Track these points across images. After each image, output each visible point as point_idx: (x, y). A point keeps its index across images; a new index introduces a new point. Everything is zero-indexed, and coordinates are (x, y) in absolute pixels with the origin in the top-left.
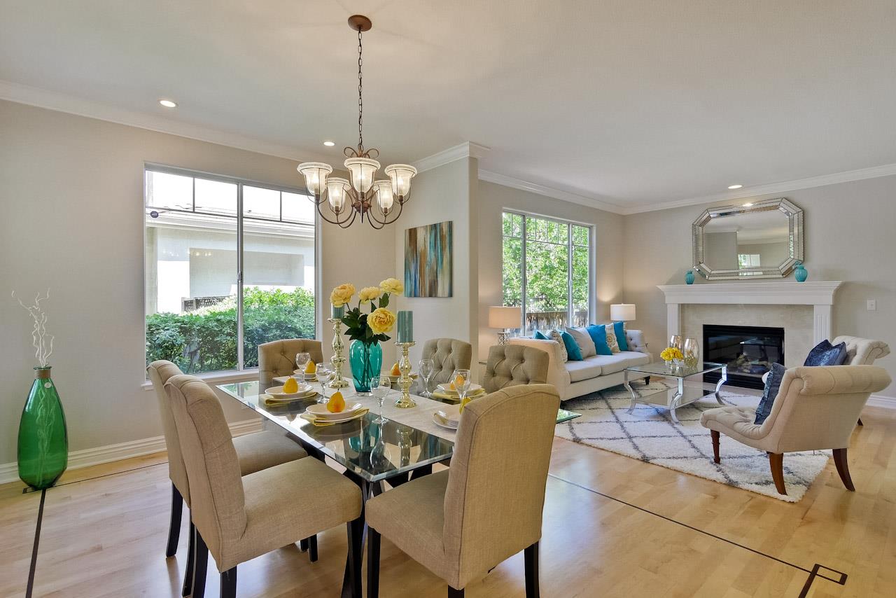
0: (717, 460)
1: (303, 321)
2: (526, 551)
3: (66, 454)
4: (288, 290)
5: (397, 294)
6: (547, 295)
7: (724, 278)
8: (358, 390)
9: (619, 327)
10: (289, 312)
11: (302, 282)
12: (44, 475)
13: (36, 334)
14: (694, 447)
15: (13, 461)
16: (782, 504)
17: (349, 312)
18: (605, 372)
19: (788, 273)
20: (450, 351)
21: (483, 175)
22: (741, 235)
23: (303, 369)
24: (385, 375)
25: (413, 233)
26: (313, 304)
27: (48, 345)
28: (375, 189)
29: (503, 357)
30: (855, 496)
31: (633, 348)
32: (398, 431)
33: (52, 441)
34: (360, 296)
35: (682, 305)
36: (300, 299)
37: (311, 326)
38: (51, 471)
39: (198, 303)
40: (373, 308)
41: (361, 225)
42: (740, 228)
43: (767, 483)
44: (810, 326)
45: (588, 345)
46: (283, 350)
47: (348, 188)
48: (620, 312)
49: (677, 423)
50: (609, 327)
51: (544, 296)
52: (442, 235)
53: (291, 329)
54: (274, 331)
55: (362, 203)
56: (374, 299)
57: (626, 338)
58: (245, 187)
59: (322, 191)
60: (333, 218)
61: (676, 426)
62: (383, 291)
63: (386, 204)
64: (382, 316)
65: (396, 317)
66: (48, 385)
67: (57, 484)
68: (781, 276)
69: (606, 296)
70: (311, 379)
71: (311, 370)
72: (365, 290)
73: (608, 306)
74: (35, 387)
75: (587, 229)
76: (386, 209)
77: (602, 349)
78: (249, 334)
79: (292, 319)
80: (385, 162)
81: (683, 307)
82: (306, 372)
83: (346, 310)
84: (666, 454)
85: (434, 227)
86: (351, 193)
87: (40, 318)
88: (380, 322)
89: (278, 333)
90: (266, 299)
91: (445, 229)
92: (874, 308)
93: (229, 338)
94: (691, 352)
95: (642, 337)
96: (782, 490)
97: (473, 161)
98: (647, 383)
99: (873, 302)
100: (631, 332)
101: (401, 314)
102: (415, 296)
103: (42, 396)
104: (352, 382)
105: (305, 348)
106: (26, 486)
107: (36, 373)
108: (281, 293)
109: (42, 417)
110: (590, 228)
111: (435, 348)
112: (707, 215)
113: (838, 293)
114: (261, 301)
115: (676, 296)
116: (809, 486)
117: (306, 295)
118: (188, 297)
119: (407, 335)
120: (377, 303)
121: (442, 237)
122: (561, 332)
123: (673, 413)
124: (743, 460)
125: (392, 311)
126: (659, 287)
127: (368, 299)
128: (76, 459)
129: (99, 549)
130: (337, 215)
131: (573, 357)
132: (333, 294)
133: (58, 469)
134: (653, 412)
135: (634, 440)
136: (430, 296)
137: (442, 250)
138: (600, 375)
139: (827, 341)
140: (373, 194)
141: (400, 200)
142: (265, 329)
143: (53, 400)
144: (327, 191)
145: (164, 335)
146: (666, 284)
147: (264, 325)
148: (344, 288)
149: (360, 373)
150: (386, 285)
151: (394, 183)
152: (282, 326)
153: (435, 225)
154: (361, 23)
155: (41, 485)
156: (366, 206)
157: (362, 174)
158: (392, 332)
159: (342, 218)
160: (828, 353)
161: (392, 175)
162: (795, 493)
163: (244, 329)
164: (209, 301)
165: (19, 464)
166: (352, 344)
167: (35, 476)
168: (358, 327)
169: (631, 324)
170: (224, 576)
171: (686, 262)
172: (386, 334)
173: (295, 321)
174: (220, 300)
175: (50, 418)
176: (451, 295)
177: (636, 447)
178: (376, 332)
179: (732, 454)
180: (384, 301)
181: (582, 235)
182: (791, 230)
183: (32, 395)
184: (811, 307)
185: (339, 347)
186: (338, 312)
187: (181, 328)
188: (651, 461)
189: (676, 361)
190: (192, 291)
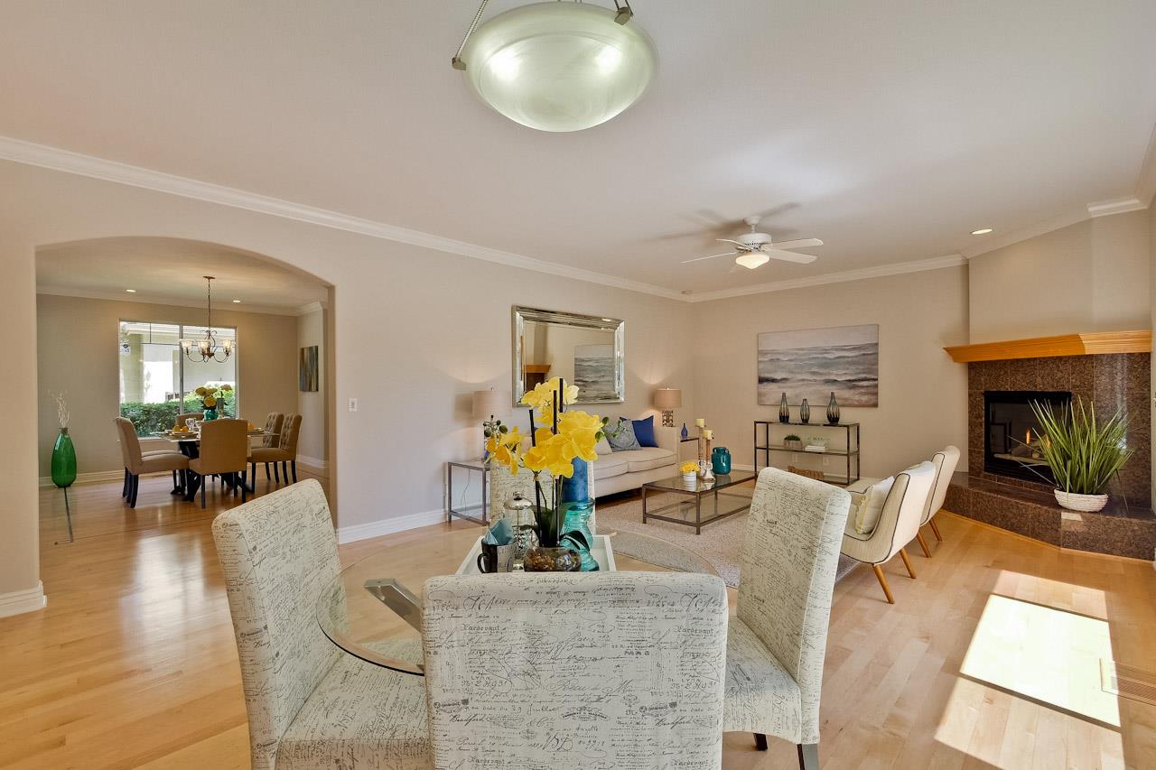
3: (76, 472)
12: (64, 481)
13: (60, 411)
25: (302, 351)
33: (69, 465)
38: (67, 480)
58: (184, 327)
64: (209, 399)
66: (66, 437)
67: (72, 486)
74: (60, 437)
87: (62, 403)
91: (315, 350)
103: (63, 442)
106: (57, 484)
107: (60, 430)
109: (64, 452)
128: (81, 476)
133: (72, 478)
143: (68, 445)
155: (65, 486)
175: (68, 454)
176: (317, 390)
183: (59, 441)
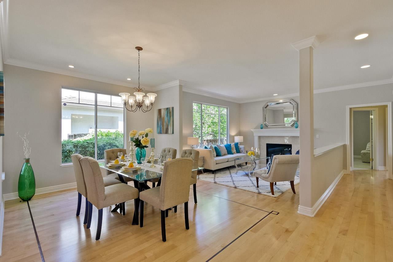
0: (258, 187)
1: (119, 143)
2: (185, 203)
3: (35, 189)
4: (113, 131)
5: (151, 133)
6: (214, 133)
7: (280, 126)
8: (138, 163)
9: (237, 145)
10: (113, 140)
11: (118, 128)
12: (27, 196)
13: (25, 147)
14: (253, 183)
15: (16, 192)
16: (273, 198)
17: (135, 139)
18: (229, 161)
19: (292, 125)
20: (170, 152)
21: (184, 90)
22: (285, 111)
23: (120, 157)
24: (147, 159)
25: (160, 111)
26: (122, 136)
27: (29, 150)
28: (144, 99)
29: (186, 153)
30: (296, 195)
31: (241, 152)
32: (150, 175)
33: (30, 184)
34: (139, 133)
35: (260, 136)
36: (117, 134)
37: (122, 144)
38: (29, 195)
39: (75, 136)
40: (143, 137)
41: (139, 112)
42: (285, 108)
43: (270, 192)
45: (224, 151)
46: (113, 152)
47: (135, 99)
48: (238, 139)
49: (251, 177)
50: (233, 145)
51: (213, 133)
52: (170, 112)
53: (115, 146)
54: (108, 146)
55: (140, 105)
56: (143, 135)
57: (239, 149)
58: (98, 94)
59: (127, 101)
60: (130, 109)
61: (250, 178)
62: (146, 132)
63: (147, 104)
64: (145, 140)
65: (149, 140)
66: (29, 165)
67: (31, 199)
68: (290, 126)
69: (233, 133)
70: (123, 161)
71: (123, 158)
72: (140, 132)
73: (233, 137)
74: (24, 165)
75: (226, 109)
76: (147, 106)
77: (229, 152)
78: (99, 148)
79: (115, 142)
80: (146, 92)
81: (260, 137)
82: (121, 159)
83: (135, 138)
84: (242, 186)
85: (167, 109)
86: (136, 101)
87: (26, 141)
88: (145, 142)
89: (110, 147)
90: (104, 134)
91: (171, 109)
92: (318, 137)
93: (91, 149)
94: (258, 153)
95: (244, 148)
96: (273, 194)
97: (181, 86)
98: (246, 165)
99: (318, 135)
100: (241, 147)
101: (151, 140)
102: (161, 133)
103: (27, 168)
104: (136, 162)
105: (121, 151)
106: (21, 200)
107: (24, 161)
108: (110, 132)
109: (27, 176)
110: (227, 108)
111: (165, 151)
112: (267, 104)
114: (102, 135)
115: (258, 133)
116: (283, 193)
117: (120, 133)
118: (70, 134)
119: (153, 146)
120: (144, 136)
121: (170, 113)
122: (214, 146)
123: (249, 174)
124: (267, 187)
125: (149, 138)
126: (251, 130)
127: (141, 135)
128: (38, 191)
129: (53, 215)
130: (132, 108)
131: (218, 155)
132: (130, 133)
133: (32, 194)
134: (244, 174)
135: (234, 182)
136: (166, 133)
137: (170, 117)
138: (227, 162)
140: (143, 101)
141: (152, 104)
142: (105, 146)
143: (30, 170)
144: (128, 100)
145: (68, 148)
146: (254, 129)
147: (104, 144)
148: (134, 131)
149: (139, 159)
150: (147, 130)
151: (150, 99)
152: (111, 145)
153: (168, 108)
154: (139, 49)
155: (27, 199)
156: (141, 105)
157: (139, 97)
158: (149, 145)
159: (133, 109)
161: (149, 96)
162: (276, 195)
163: (97, 145)
164: (80, 136)
165: (19, 192)
166: (136, 149)
167: (24, 197)
168: (138, 143)
169: (241, 144)
170: (99, 211)
171: (260, 121)
172: (147, 145)
173: (116, 142)
174: (85, 135)
175: (29, 176)
176: (173, 133)
177: (234, 184)
178: (144, 145)
179: (264, 185)
180: (147, 135)
181: (224, 111)
182: (294, 109)
183: (23, 168)
185: (132, 150)
186: (132, 139)
187: (73, 145)
188: (237, 188)
189: (252, 156)
190: (72, 132)
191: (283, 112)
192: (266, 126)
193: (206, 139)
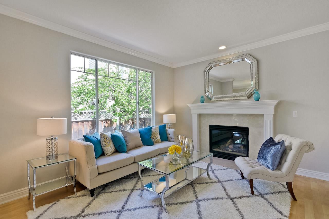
9: (162, 128)
18: (138, 160)
19: (250, 96)
31: (170, 139)
35: (199, 114)
44: (262, 126)
48: (168, 119)
50: (155, 127)
68: (247, 98)
69: (162, 110)
73: (162, 115)
75: (150, 73)
77: (147, 142)
81: (200, 116)
92: (297, 116)
99: (296, 112)
112: (210, 66)
113: (277, 107)
126: (188, 105)
138: (134, 163)
139: (271, 138)
146: (193, 103)
160: (273, 148)
184: (262, 115)
189: (177, 154)
191: (232, 86)
192: (209, 99)
193: (105, 119)
